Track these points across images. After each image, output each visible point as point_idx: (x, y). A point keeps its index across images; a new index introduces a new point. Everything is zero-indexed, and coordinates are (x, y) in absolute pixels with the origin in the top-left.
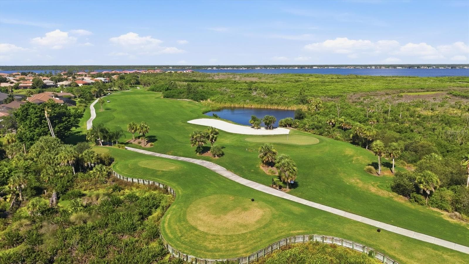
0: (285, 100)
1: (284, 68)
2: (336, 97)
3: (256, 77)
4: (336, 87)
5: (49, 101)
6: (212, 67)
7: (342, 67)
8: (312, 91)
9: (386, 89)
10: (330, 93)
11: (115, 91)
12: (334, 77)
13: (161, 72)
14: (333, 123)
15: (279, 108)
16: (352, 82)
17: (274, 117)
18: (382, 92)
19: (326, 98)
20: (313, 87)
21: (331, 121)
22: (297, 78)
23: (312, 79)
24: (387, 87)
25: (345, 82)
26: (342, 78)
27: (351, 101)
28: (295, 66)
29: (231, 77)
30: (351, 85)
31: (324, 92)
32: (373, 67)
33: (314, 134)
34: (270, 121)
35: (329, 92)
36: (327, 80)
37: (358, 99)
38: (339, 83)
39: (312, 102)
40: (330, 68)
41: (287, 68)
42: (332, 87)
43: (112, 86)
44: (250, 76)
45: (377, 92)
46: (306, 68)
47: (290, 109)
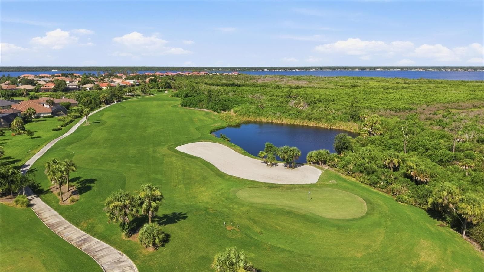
0: (329, 114)
1: (343, 70)
2: (401, 111)
3: (307, 79)
4: (402, 95)
5: (28, 111)
6: (263, 68)
7: (410, 69)
8: (369, 101)
9: (472, 99)
10: (394, 104)
11: (137, 95)
12: (400, 81)
13: (206, 74)
14: (394, 165)
15: (319, 126)
16: (422, 88)
17: (298, 150)
18: (467, 104)
19: (388, 111)
20: (371, 95)
21: (392, 161)
22: (353, 82)
23: (372, 84)
24: (474, 96)
25: (414, 88)
26: (410, 83)
27: (423, 117)
28: (355, 68)
29: (277, 79)
30: (422, 93)
31: (385, 102)
32: (449, 70)
33: (362, 182)
34: (290, 156)
35: (393, 102)
36: (391, 85)
37: (433, 114)
38: (406, 90)
39: (366, 119)
40: (395, 70)
41: (346, 70)
42: (397, 96)
43: (133, 90)
44: (300, 79)
45: (461, 103)
46: (368, 70)
47: (334, 128)
